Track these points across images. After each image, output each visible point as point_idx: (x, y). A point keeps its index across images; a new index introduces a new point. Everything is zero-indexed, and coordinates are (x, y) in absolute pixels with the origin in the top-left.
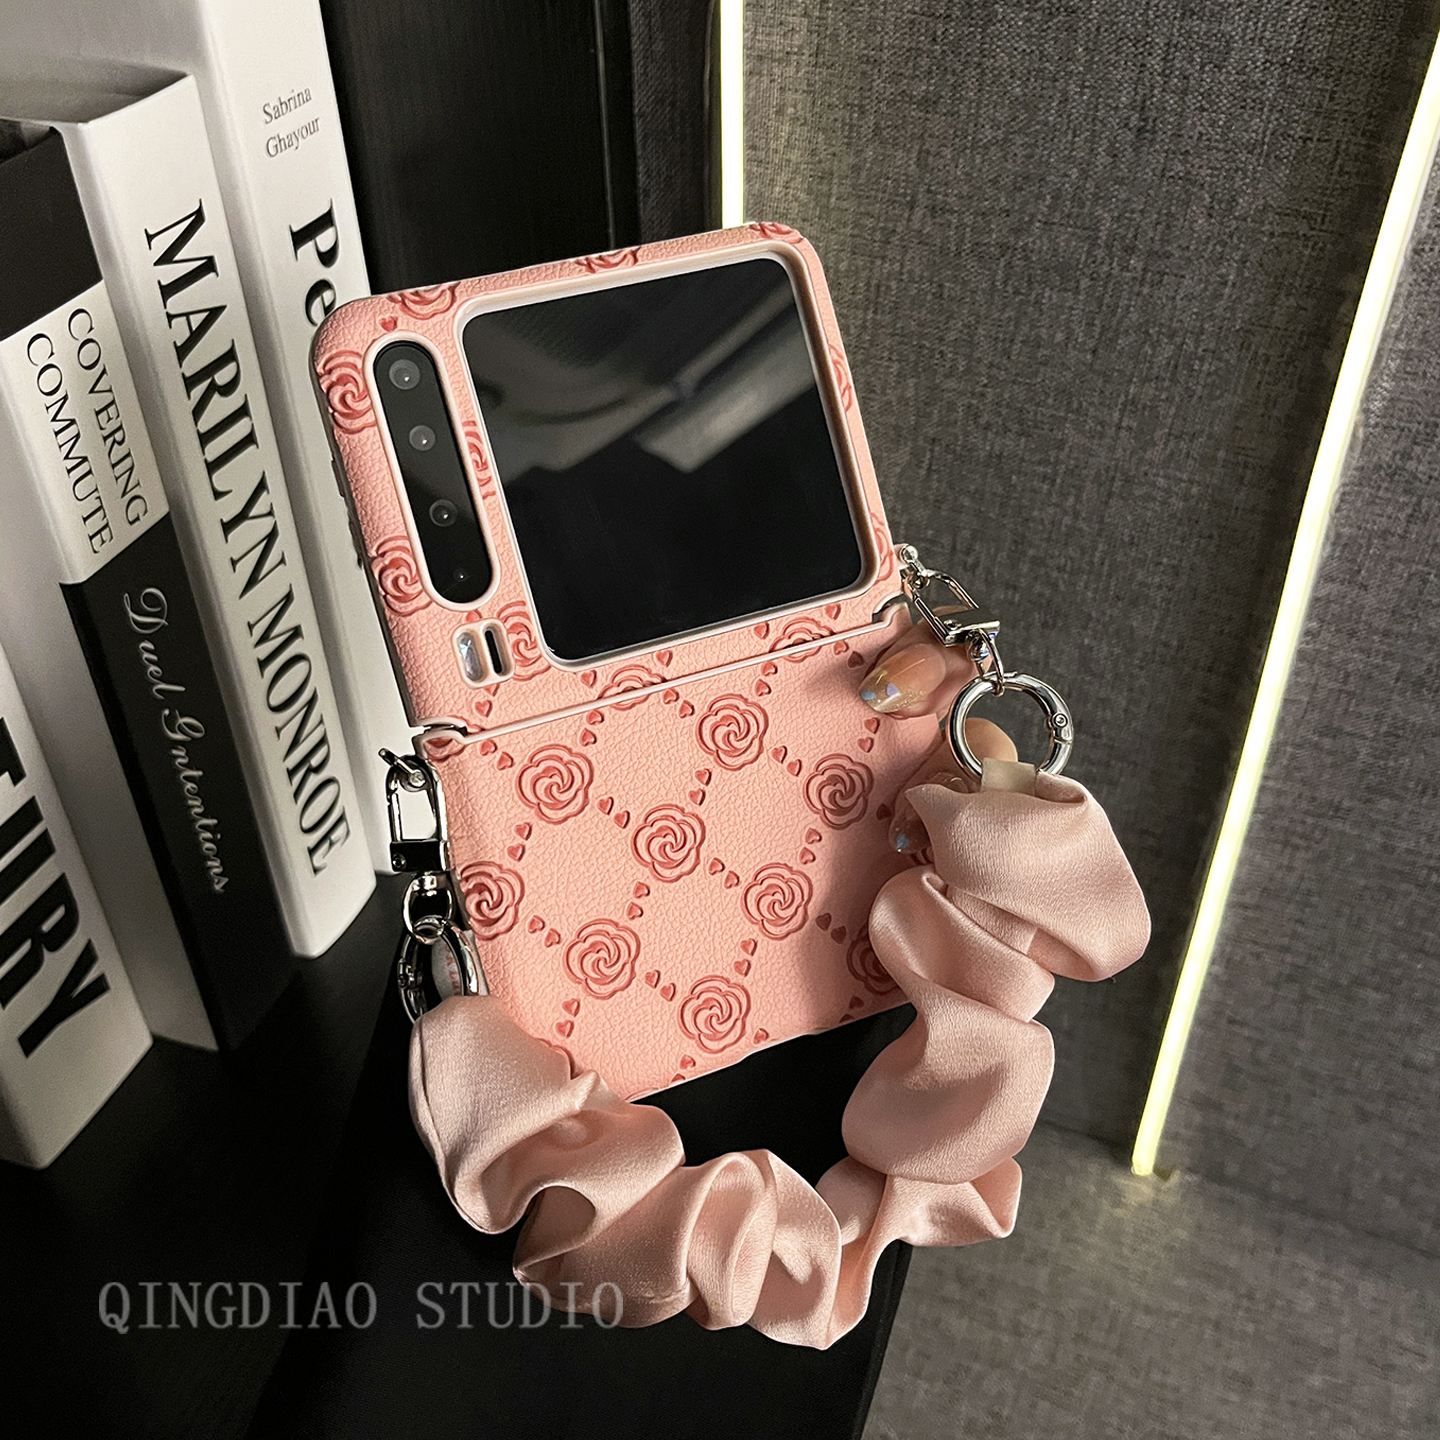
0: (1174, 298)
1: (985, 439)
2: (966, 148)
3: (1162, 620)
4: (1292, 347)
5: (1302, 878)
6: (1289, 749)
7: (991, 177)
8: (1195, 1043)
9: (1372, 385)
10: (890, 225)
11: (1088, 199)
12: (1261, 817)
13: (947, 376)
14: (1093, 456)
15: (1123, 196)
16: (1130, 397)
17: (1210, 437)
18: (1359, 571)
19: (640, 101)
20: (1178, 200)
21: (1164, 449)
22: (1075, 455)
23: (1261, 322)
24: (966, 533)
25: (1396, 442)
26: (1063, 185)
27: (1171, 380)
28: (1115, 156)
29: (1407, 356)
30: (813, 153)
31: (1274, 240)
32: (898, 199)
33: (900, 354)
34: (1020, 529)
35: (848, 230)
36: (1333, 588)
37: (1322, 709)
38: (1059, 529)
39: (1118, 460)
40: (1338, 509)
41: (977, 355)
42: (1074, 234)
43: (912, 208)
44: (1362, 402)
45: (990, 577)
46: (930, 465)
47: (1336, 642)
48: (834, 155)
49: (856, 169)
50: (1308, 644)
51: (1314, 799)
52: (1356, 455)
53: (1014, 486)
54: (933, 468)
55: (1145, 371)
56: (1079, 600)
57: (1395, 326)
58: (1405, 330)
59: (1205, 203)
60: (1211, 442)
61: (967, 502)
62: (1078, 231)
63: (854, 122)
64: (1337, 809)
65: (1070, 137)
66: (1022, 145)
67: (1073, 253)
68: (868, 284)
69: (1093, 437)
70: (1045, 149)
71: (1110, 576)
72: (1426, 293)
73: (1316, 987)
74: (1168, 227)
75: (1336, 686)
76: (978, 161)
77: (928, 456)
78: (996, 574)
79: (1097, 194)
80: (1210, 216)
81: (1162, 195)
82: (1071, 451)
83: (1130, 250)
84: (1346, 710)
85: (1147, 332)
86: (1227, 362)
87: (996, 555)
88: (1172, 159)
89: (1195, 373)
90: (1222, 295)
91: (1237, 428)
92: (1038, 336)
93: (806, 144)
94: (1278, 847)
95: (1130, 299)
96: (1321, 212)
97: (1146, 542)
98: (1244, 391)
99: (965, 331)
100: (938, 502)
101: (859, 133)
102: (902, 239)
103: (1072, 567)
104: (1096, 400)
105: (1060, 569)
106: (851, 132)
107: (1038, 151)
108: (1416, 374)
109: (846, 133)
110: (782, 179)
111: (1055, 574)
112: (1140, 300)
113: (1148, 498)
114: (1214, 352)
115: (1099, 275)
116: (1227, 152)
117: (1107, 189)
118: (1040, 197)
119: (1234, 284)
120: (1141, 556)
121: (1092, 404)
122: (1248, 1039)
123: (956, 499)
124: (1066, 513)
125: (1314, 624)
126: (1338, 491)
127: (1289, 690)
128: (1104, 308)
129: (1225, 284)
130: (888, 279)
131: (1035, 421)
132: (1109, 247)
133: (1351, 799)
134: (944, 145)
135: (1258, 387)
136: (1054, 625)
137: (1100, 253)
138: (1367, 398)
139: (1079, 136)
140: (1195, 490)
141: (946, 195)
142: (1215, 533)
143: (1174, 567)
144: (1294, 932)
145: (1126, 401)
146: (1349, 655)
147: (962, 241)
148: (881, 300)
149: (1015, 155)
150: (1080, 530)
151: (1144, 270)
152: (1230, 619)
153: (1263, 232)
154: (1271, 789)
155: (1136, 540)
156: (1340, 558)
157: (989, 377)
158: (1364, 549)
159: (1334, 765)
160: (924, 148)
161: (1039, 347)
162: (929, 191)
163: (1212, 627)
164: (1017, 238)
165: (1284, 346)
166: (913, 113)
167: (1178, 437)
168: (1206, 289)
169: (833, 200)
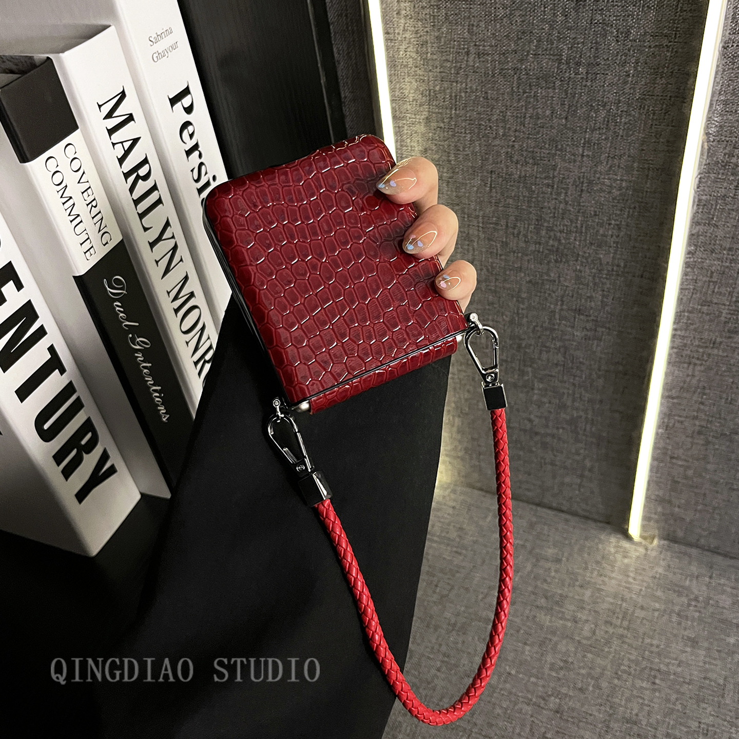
0: (603, 86)
1: (517, 168)
2: (492, 20)
3: (615, 253)
4: (666, 104)
5: (699, 381)
6: (686, 314)
7: (505, 34)
8: (654, 470)
9: (709, 119)
10: (459, 65)
11: (555, 40)
12: (675, 350)
13: (495, 138)
14: (570, 172)
15: (573, 36)
16: (587, 139)
17: (628, 156)
18: (713, 218)
19: (331, 16)
20: (600, 34)
21: (607, 164)
22: (562, 172)
23: (649, 93)
24: (512, 218)
25: (725, 148)
26: (542, 34)
27: (606, 129)
28: (566, 15)
29: (725, 103)
30: (417, 32)
31: (652, 50)
32: (461, 51)
33: (470, 130)
34: (538, 212)
35: (438, 70)
36: (700, 228)
37: (701, 293)
38: (558, 211)
39: (584, 173)
40: (698, 188)
41: (508, 126)
42: (549, 59)
43: (468, 55)
44: (705, 129)
45: (527, 240)
46: (491, 185)
47: (704, 256)
48: (427, 32)
49: (438, 38)
50: (690, 258)
51: (702, 339)
52: (705, 157)
53: (534, 192)
54: (493, 186)
55: (593, 125)
56: (572, 247)
57: (718, 88)
58: (723, 89)
59: (614, 35)
60: (630, 159)
61: (511, 201)
62: (551, 56)
63: (436, 14)
64: (714, 343)
65: (542, 9)
66: (519, 16)
67: (550, 68)
68: (451, 96)
69: (570, 162)
70: (531, 16)
71: (586, 232)
72: (733, 69)
73: (713, 437)
74: (597, 49)
75: (708, 279)
76: (498, 27)
77: (489, 180)
78: (529, 237)
79: (559, 36)
80: (618, 41)
81: (592, 33)
82: (560, 170)
83: (578, 64)
84: (713, 292)
85: (591, 105)
86: (634, 115)
87: (528, 228)
88: (595, 14)
89: (618, 124)
90: (628, 81)
91: (643, 150)
92: (538, 113)
93: (413, 28)
94: (686, 365)
95: (581, 89)
96: (674, 32)
97: (602, 213)
98: (644, 130)
99: (501, 114)
100: (497, 204)
101: (438, 19)
102: (464, 71)
103: (567, 230)
104: (570, 144)
105: (561, 232)
106: (434, 19)
107: (527, 17)
108: (732, 111)
109: (432, 20)
110: (403, 47)
111: (558, 234)
112: (587, 88)
113: (601, 190)
114: (626, 112)
115: (564, 78)
116: (623, 7)
117: (564, 33)
118: (531, 42)
119: (633, 75)
120: (601, 221)
121: (568, 145)
122: (681, 466)
123: (505, 201)
124: (560, 202)
125: (693, 248)
126: (697, 177)
127: (682, 284)
128: (569, 95)
129: (629, 75)
130: (460, 92)
131: (541, 157)
132: (568, 63)
133: (721, 337)
134: (481, 21)
135: (651, 128)
136: (561, 261)
137: (564, 67)
138: (707, 127)
139: (547, 7)
140: (624, 184)
141: (484, 46)
142: (637, 206)
143: (617, 225)
144: (699, 408)
145: (585, 141)
146: (712, 262)
147: (495, 68)
148: (458, 103)
149: (516, 21)
150: (570, 211)
151: (586, 73)
152: (649, 249)
153: (645, 46)
154: (680, 336)
155: (598, 213)
156: (702, 212)
157: (515, 137)
158: (714, 207)
159: (711, 321)
160: (471, 23)
161: (539, 118)
162: (475, 45)
163: (640, 255)
164: (522, 64)
165: (663, 105)
166: (464, 6)
167: (613, 158)
168: (619, 80)
169: (429, 54)
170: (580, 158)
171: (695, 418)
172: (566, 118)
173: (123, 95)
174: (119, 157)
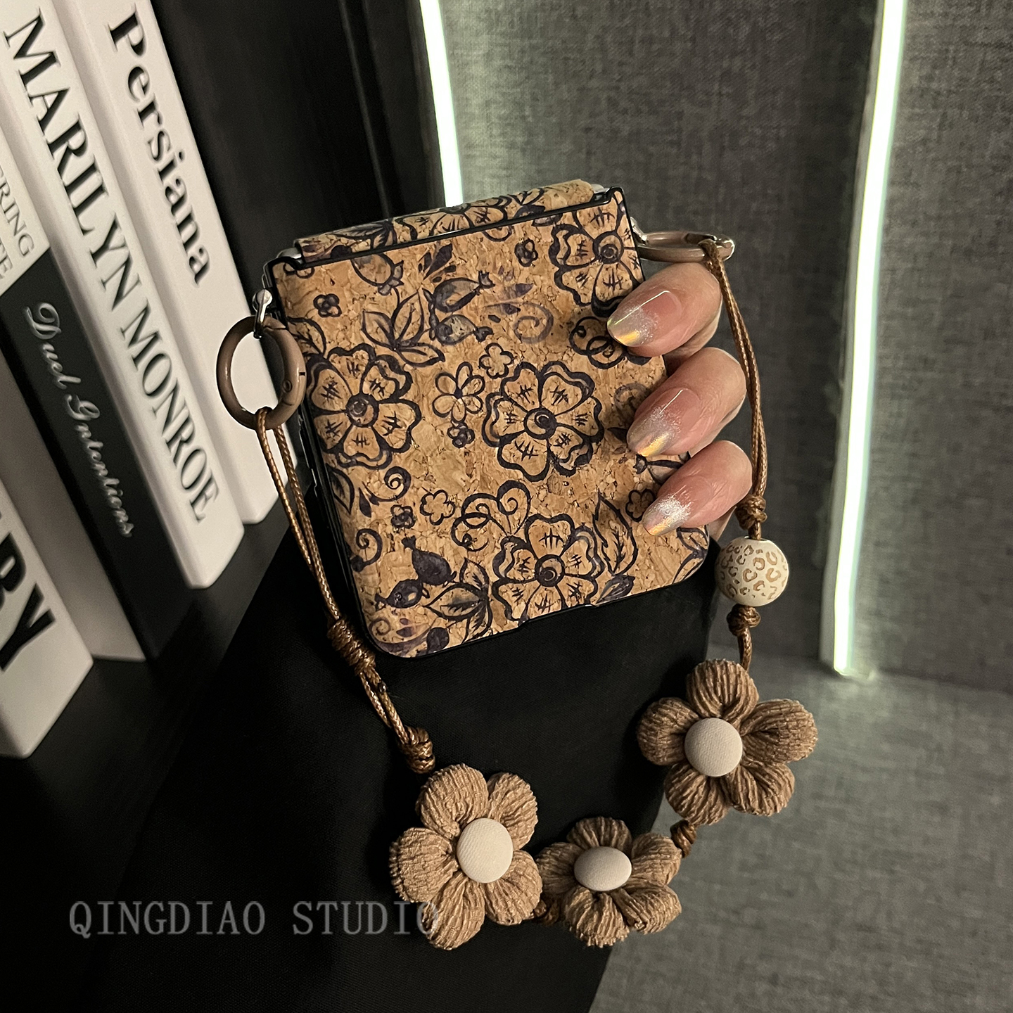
1: (625, 121)
3: (775, 238)
5: (909, 421)
17: (787, 90)
34: (661, 187)
37: (902, 286)
38: (690, 182)
41: (609, 58)
51: (907, 357)
75: (909, 265)
91: (806, 79)
92: (651, 35)
122: (891, 556)
170: (715, 99)
171: (906, 479)
172: (693, 40)
173: (39, 22)
174: (40, 118)
